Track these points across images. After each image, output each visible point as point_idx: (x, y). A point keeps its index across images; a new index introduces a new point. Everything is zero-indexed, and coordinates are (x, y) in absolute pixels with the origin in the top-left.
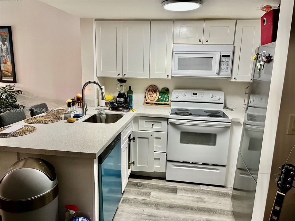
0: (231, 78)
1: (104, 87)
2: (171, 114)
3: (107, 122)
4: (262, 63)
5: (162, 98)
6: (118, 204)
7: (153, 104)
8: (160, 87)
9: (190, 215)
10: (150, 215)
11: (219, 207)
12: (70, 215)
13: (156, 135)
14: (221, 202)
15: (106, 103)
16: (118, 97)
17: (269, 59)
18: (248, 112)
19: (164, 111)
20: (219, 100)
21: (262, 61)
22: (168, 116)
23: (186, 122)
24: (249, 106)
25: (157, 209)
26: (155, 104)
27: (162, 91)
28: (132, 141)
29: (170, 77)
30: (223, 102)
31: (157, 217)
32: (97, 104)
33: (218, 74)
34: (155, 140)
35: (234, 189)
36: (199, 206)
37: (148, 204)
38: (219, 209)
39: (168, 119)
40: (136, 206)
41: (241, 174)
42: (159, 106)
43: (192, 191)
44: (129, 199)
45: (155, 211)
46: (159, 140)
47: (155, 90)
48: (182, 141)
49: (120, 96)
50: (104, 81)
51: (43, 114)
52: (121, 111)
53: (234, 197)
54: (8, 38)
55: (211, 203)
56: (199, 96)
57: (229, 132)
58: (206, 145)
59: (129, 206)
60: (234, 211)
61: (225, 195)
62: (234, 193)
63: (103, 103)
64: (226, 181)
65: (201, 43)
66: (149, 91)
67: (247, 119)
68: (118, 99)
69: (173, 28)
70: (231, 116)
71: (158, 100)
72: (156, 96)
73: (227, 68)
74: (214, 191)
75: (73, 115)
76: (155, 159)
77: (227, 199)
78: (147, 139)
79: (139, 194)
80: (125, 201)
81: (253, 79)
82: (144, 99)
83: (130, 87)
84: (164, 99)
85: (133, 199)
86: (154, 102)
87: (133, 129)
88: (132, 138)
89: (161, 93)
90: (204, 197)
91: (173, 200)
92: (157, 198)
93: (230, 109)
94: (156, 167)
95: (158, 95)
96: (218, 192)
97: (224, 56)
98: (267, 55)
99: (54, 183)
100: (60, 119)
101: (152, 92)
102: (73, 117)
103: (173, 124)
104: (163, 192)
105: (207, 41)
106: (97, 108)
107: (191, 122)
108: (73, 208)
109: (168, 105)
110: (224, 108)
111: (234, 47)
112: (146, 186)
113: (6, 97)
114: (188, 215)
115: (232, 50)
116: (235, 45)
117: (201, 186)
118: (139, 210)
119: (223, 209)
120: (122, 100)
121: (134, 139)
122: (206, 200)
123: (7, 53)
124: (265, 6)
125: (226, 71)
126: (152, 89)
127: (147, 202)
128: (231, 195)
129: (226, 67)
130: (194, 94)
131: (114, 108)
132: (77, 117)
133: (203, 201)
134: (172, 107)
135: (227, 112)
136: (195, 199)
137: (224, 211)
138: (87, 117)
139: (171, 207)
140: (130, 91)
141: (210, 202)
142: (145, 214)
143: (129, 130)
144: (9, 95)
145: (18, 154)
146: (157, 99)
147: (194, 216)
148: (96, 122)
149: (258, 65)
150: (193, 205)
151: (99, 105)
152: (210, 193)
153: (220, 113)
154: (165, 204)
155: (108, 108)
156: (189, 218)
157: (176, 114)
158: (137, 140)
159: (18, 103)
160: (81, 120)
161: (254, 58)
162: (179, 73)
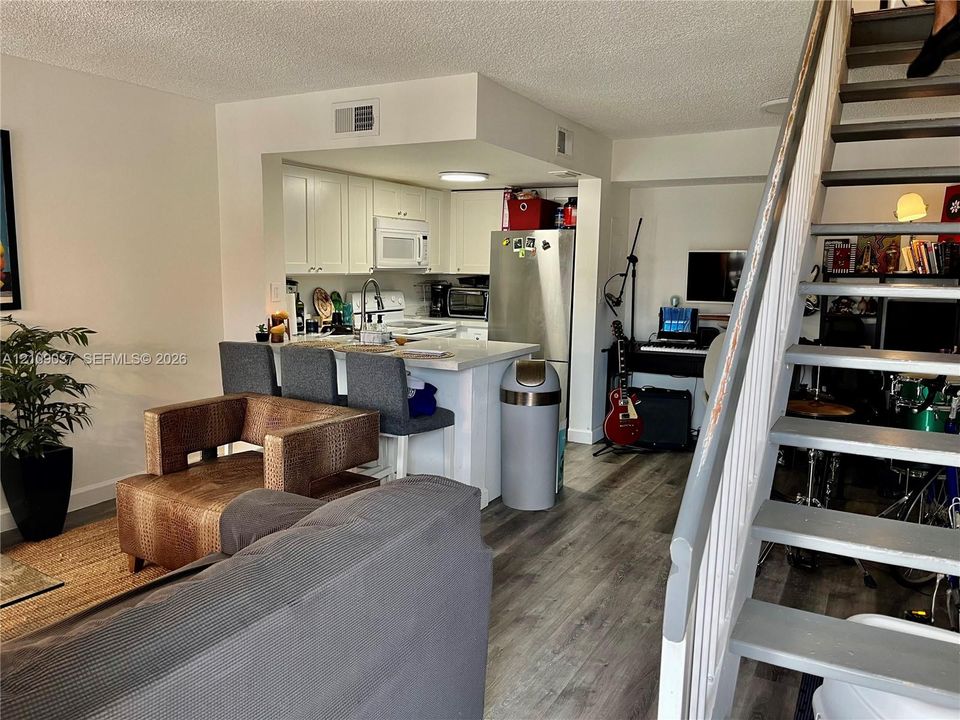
27: (334, 298)
33: (420, 263)
47: (326, 296)
65: (400, 216)
66: (318, 299)
69: (372, 190)
73: (426, 255)
95: (332, 306)
101: (322, 301)
105: (405, 215)
126: (322, 295)
161: (505, 243)
162: (385, 263)
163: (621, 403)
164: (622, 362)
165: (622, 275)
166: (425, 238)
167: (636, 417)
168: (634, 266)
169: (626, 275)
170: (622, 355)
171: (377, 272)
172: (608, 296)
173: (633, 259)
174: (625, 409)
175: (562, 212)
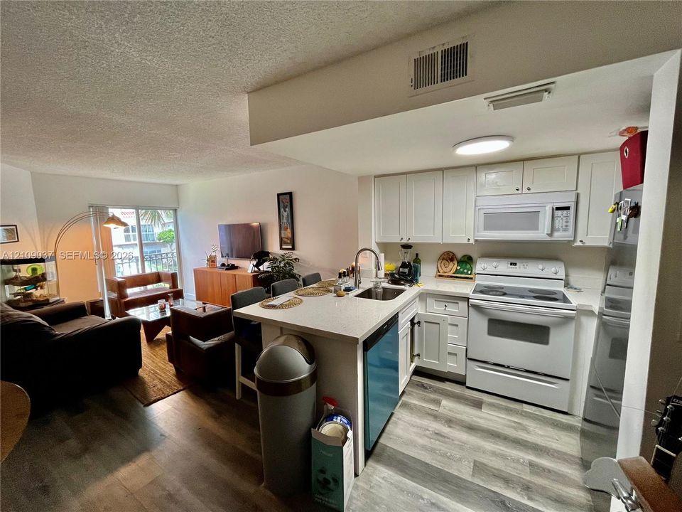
0: (574, 240)
1: (383, 254)
2: (475, 292)
3: (384, 298)
4: (624, 217)
5: (462, 270)
6: (394, 408)
7: (448, 277)
8: (459, 255)
9: (502, 448)
10: (436, 433)
11: (555, 445)
12: (328, 410)
13: (450, 319)
14: (560, 438)
15: (386, 275)
16: (401, 267)
17: (635, 211)
18: (606, 295)
19: (464, 288)
20: (556, 273)
21: (624, 214)
22: (468, 294)
23: (496, 304)
24: (608, 285)
25: (450, 427)
26: (451, 277)
27: (462, 259)
28: (416, 326)
29: (472, 241)
30: (563, 277)
31: (448, 438)
32: (374, 275)
33: (551, 235)
34: (449, 327)
35: (585, 419)
36: (517, 436)
37: (436, 417)
38: (554, 449)
39: (469, 299)
40: (419, 417)
41: (597, 396)
42: (457, 281)
43: (508, 410)
44: (411, 403)
45: (445, 430)
46: (454, 327)
47: (452, 258)
48: (491, 333)
49: (404, 265)
50: (385, 247)
51: (314, 285)
52: (403, 285)
53: (584, 434)
54: (289, 204)
55: (542, 436)
56: (520, 267)
57: (572, 326)
58: (531, 342)
59: (409, 414)
60: (585, 458)
61: (569, 428)
62: (585, 428)
63: (382, 273)
64: (571, 404)
65: (520, 192)
66: (443, 259)
67: (604, 307)
68: (401, 270)
69: (475, 176)
70: (575, 300)
71: (457, 272)
72: (453, 267)
73: (567, 226)
74: (547, 418)
75: (343, 288)
76: (450, 353)
77: (572, 435)
78: (437, 325)
79: (424, 400)
80: (405, 405)
81: (614, 243)
82: (436, 270)
83: (417, 255)
84: (465, 271)
85: (415, 405)
86: (451, 274)
87: (418, 309)
88: (416, 321)
89: (459, 262)
90: (528, 424)
91: (475, 419)
92: (450, 411)
93: (575, 289)
94: (452, 366)
95: (456, 265)
96: (556, 421)
97: (558, 209)
98: (633, 205)
99: (311, 367)
100: (329, 291)
101: (447, 260)
102: (344, 290)
103: (477, 307)
104: (460, 403)
105: (529, 189)
106: (375, 280)
107: (503, 306)
108: (332, 401)
109: (471, 279)
110: (565, 287)
111: (578, 196)
112: (436, 391)
113: (285, 265)
114: (498, 447)
115: (574, 199)
116: (578, 191)
117: (524, 405)
118: (423, 423)
119: (564, 451)
120: (406, 270)
121: (419, 322)
122: (531, 429)
123: (288, 220)
124: (624, 128)
125: (565, 230)
126: (449, 257)
127: (435, 412)
128: (579, 429)
129: (565, 224)
130: (511, 264)
131: (394, 282)
132: (348, 290)
133: (525, 429)
134: (477, 282)
135: (570, 294)
136: (513, 424)
137: (566, 454)
138: (360, 291)
139: (471, 428)
140: (417, 259)
141: (538, 434)
142: (431, 429)
143: (412, 310)
144: (287, 263)
145: (281, 328)
146: (454, 270)
147: (508, 451)
148: (371, 298)
149: (618, 220)
150: (508, 433)
151: (377, 276)
152: (539, 420)
153: (556, 294)
154: (462, 421)
155: (387, 280)
156: (499, 451)
157: (482, 292)
158: (424, 325)
159: (295, 271)
160: (352, 294)
161: (612, 210)
162: (486, 235)
166: (563, 209)
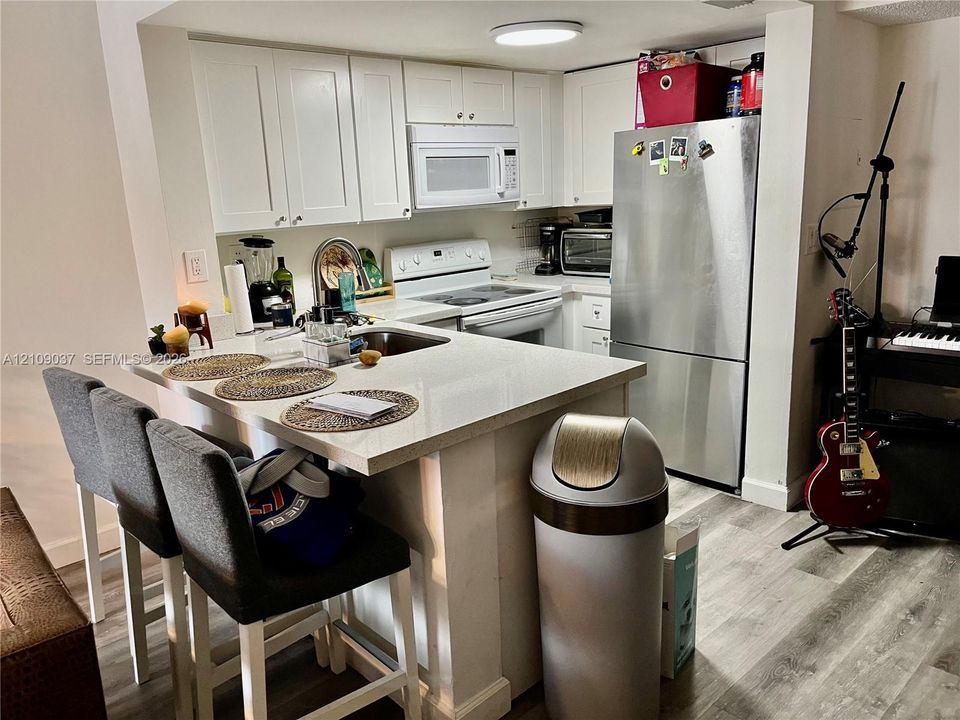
0: (519, 202)
4: (676, 158)
20: (483, 259)
21: (676, 154)
22: (459, 310)
30: (491, 263)
33: (502, 194)
39: (460, 317)
47: (343, 257)
56: (446, 257)
65: (461, 121)
66: (328, 263)
73: (514, 180)
83: (281, 260)
84: (373, 280)
101: (336, 265)
105: (471, 118)
109: (386, 293)
125: (513, 187)
126: (335, 257)
129: (513, 177)
130: (435, 253)
140: (282, 271)
161: (635, 151)
162: (430, 200)
163: (846, 450)
164: (849, 371)
165: (858, 197)
166: (510, 153)
167: (876, 476)
168: (885, 177)
169: (867, 196)
170: (849, 357)
171: (420, 216)
172: (828, 239)
173: (883, 164)
174: (853, 462)
175: (740, 84)
